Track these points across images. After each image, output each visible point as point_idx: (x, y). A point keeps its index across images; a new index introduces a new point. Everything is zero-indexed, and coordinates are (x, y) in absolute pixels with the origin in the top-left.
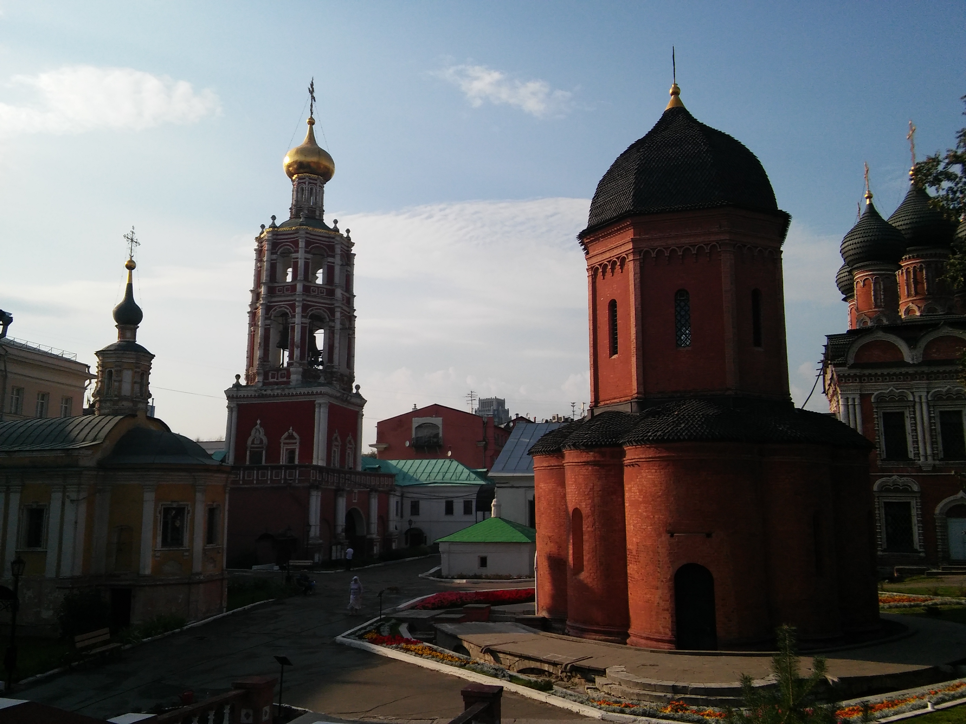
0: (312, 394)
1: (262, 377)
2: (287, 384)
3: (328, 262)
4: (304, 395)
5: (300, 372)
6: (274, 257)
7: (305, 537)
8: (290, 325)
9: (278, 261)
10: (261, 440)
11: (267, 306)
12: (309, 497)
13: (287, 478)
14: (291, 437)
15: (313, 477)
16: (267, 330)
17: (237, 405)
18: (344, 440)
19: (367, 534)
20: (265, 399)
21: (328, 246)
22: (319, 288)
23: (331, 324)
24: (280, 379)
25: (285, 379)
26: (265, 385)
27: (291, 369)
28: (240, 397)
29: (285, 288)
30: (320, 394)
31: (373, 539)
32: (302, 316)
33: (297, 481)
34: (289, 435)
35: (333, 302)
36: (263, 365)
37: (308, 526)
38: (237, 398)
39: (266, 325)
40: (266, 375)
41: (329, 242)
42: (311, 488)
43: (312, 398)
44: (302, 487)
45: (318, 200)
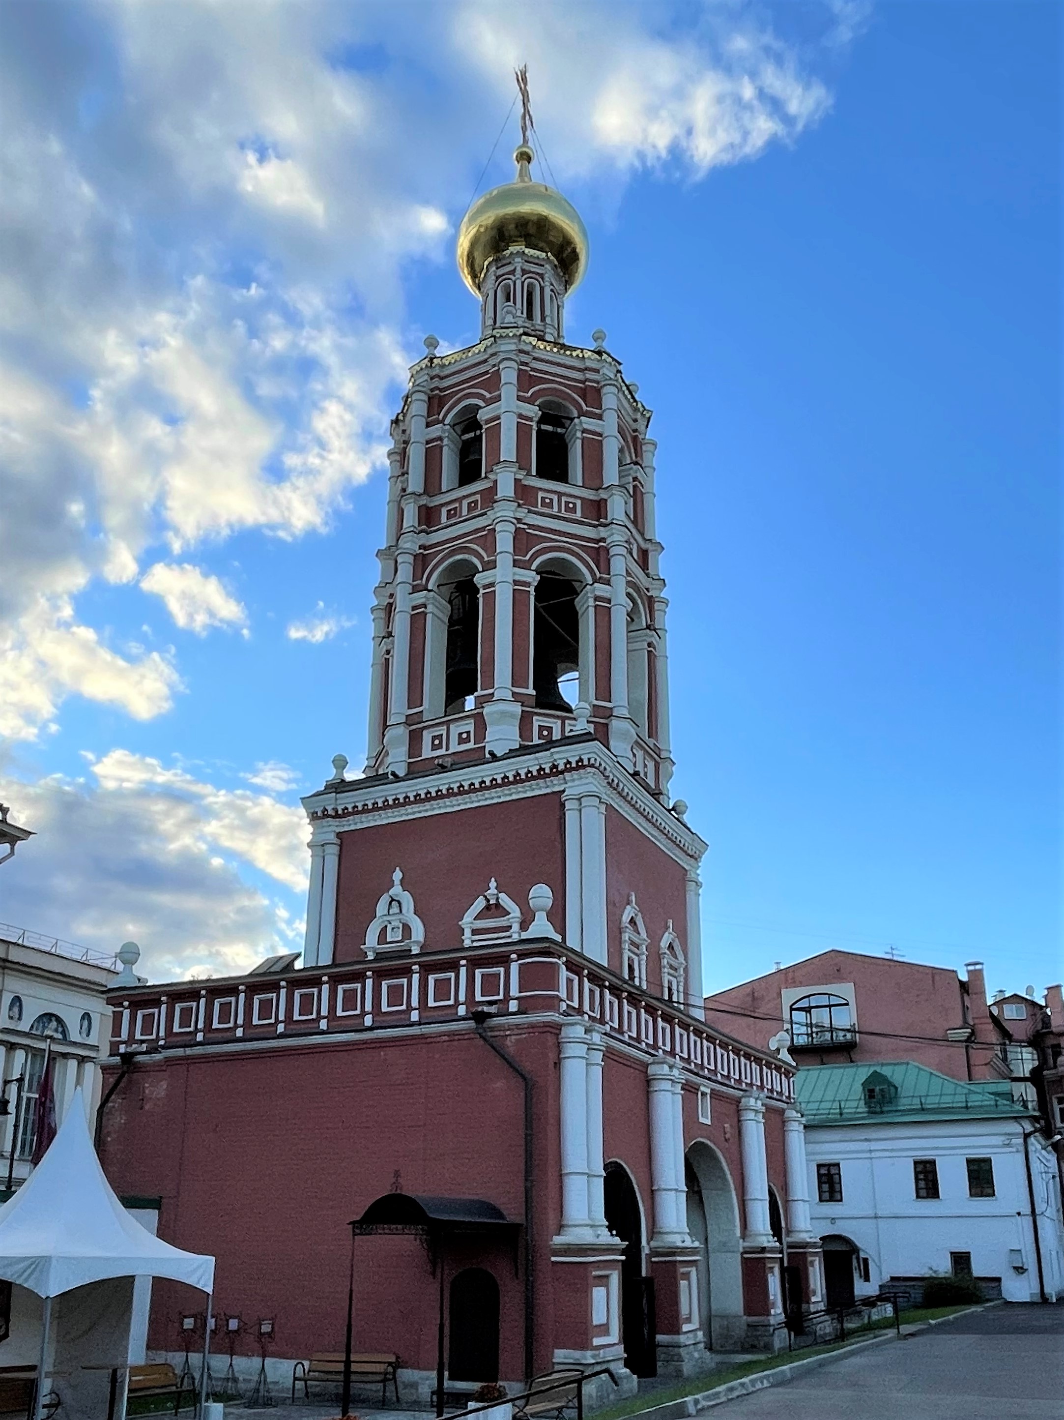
0: (555, 771)
1: (405, 749)
2: (476, 756)
3: (584, 431)
4: (530, 777)
5: (512, 715)
6: (436, 431)
7: (552, 1222)
8: (482, 591)
9: (446, 441)
10: (407, 930)
11: (416, 556)
12: (558, 1064)
13: (479, 998)
14: (493, 909)
15: (570, 997)
16: (418, 620)
17: (339, 835)
18: (655, 938)
19: (744, 1236)
20: (416, 808)
21: (583, 393)
22: (560, 494)
23: (601, 589)
24: (455, 747)
25: (471, 745)
26: (415, 771)
27: (487, 710)
28: (345, 814)
29: (465, 503)
30: (578, 768)
31: (763, 1250)
32: (516, 563)
33: (513, 1006)
34: (488, 907)
35: (603, 532)
36: (407, 716)
37: (561, 1176)
38: (337, 816)
39: (414, 608)
40: (415, 738)
41: (583, 382)
42: (566, 1032)
43: (554, 785)
44: (532, 1026)
45: (547, 312)
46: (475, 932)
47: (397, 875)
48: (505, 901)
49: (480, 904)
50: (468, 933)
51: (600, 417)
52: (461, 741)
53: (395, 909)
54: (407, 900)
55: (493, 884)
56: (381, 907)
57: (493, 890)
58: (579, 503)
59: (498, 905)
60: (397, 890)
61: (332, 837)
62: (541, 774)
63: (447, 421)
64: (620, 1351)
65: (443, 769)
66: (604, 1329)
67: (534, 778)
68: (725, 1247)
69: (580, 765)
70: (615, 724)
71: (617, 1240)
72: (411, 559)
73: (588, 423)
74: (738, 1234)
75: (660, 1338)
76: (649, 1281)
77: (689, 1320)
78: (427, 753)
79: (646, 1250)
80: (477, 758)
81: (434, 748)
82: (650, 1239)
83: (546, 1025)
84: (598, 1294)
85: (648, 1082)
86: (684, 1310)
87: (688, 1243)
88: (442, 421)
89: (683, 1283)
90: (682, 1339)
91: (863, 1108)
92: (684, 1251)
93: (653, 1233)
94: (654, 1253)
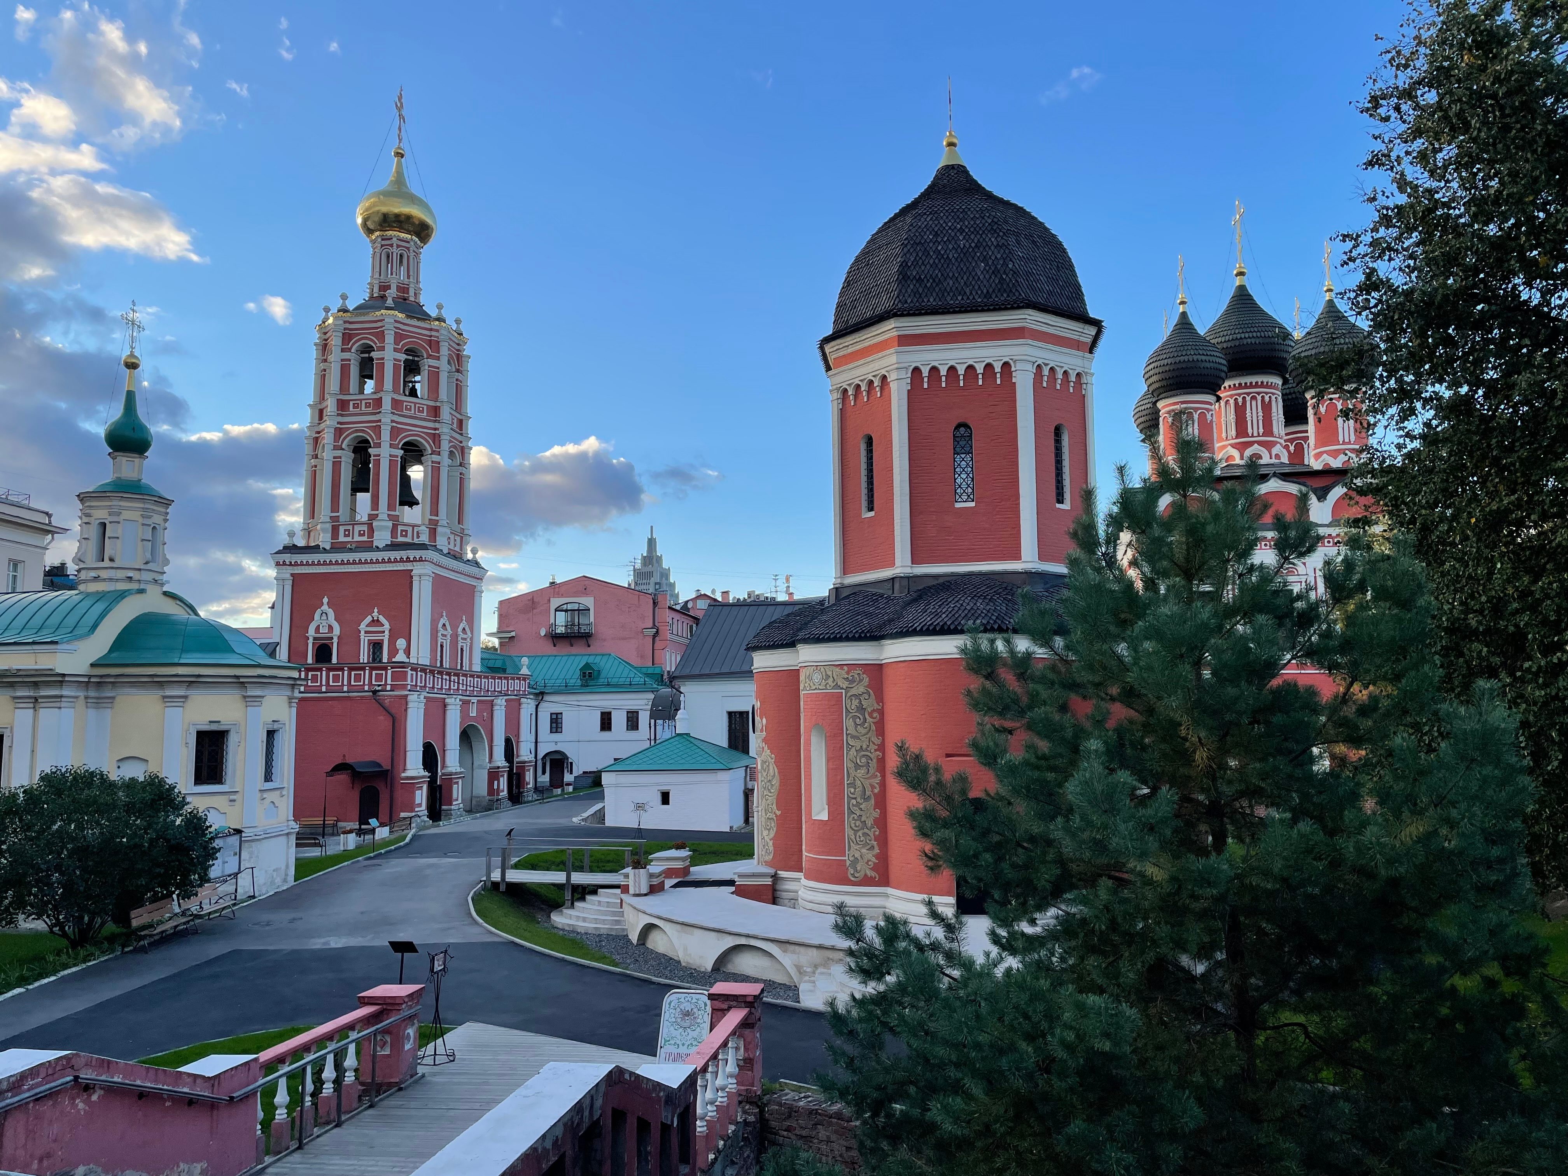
0: (408, 560)
1: (330, 535)
2: (368, 545)
3: (429, 366)
4: (396, 561)
5: (387, 527)
6: (346, 355)
7: (401, 767)
8: (372, 458)
9: (352, 362)
10: (330, 628)
11: (336, 429)
12: (406, 710)
13: (374, 683)
14: (376, 622)
15: (412, 681)
16: (336, 465)
17: (292, 575)
18: (454, 627)
19: (490, 761)
20: (335, 567)
21: (430, 343)
22: (415, 404)
23: (435, 458)
24: (357, 538)
25: (365, 538)
26: (337, 548)
27: (375, 524)
28: (296, 564)
29: (364, 402)
30: (419, 561)
31: (499, 767)
32: (391, 446)
33: (388, 688)
34: (373, 621)
35: (437, 425)
36: (331, 517)
37: (405, 751)
38: (291, 564)
39: (334, 458)
40: (335, 531)
41: (431, 336)
42: (409, 698)
43: (408, 566)
44: (396, 696)
45: (411, 273)
46: (366, 632)
47: (325, 600)
48: (382, 619)
49: (369, 619)
50: (362, 633)
51: (438, 358)
52: (360, 535)
53: (324, 617)
54: (331, 614)
55: (376, 610)
56: (317, 616)
57: (375, 614)
58: (425, 407)
59: (378, 620)
60: (325, 607)
61: (288, 576)
62: (401, 560)
63: (353, 351)
64: (426, 812)
65: (351, 550)
66: (420, 805)
67: (397, 562)
68: (481, 767)
69: (421, 560)
70: (439, 530)
71: (427, 773)
72: (333, 430)
73: (432, 362)
74: (487, 760)
75: (444, 807)
76: (440, 786)
77: (457, 800)
78: (342, 538)
79: (440, 774)
80: (368, 547)
81: (345, 536)
82: (443, 768)
83: (402, 696)
84: (418, 793)
85: (445, 706)
86: (455, 796)
87: (459, 770)
88: (349, 350)
89: (455, 786)
90: (453, 807)
91: (579, 682)
92: (456, 773)
93: (443, 767)
94: (443, 774)
